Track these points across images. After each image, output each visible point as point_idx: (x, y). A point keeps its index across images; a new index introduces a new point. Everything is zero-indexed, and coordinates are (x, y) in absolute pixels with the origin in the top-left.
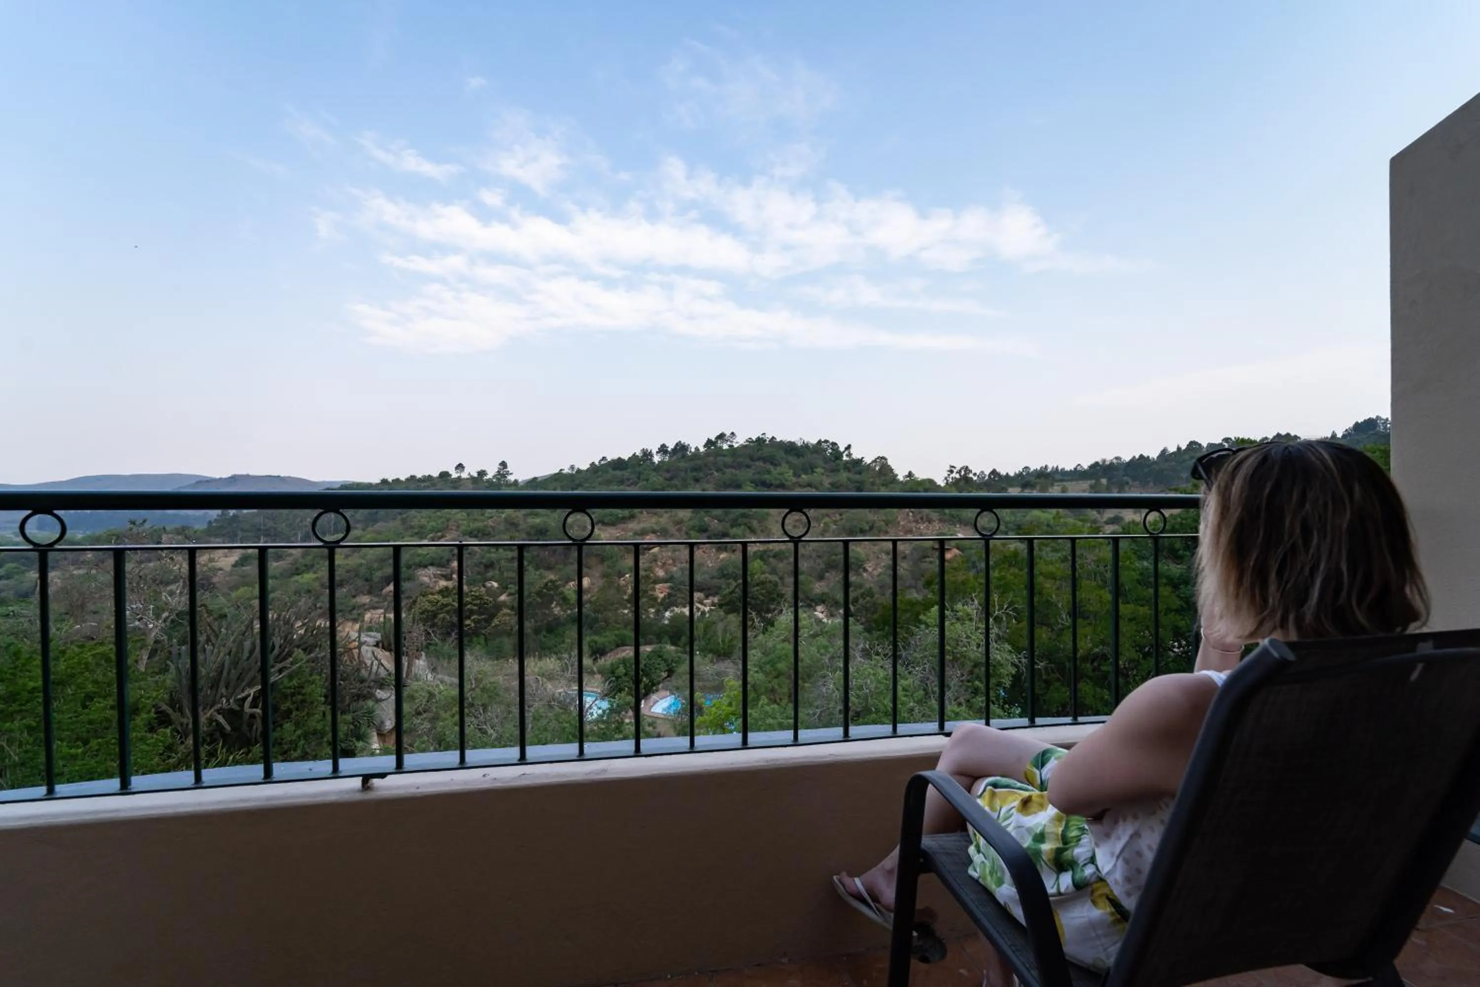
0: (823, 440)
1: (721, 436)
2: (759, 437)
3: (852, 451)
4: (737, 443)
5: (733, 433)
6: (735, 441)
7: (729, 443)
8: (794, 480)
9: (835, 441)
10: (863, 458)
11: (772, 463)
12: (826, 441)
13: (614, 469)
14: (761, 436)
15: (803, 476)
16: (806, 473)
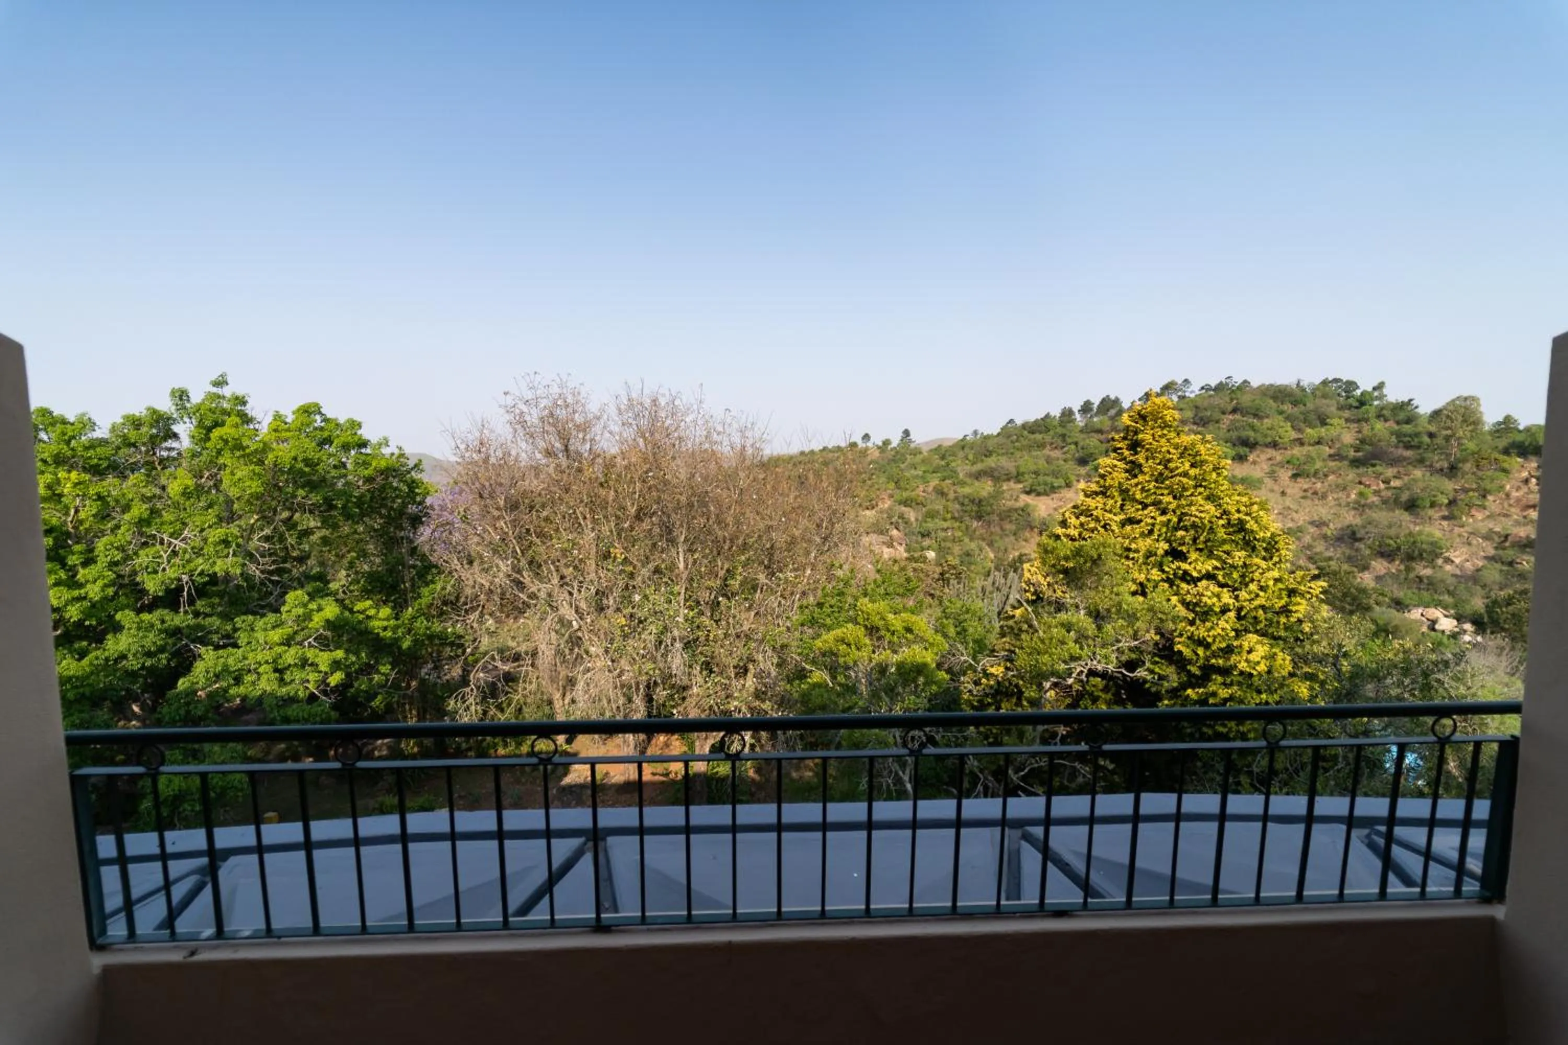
0: (1330, 379)
1: (1168, 388)
2: (1221, 383)
3: (1385, 391)
4: (1192, 392)
5: (1186, 381)
6: (1190, 390)
7: (1180, 393)
8: (1294, 435)
9: (1351, 379)
10: (1411, 400)
11: (1255, 416)
12: (1336, 380)
13: (1032, 432)
14: (1224, 381)
15: (1309, 430)
16: (1312, 426)
